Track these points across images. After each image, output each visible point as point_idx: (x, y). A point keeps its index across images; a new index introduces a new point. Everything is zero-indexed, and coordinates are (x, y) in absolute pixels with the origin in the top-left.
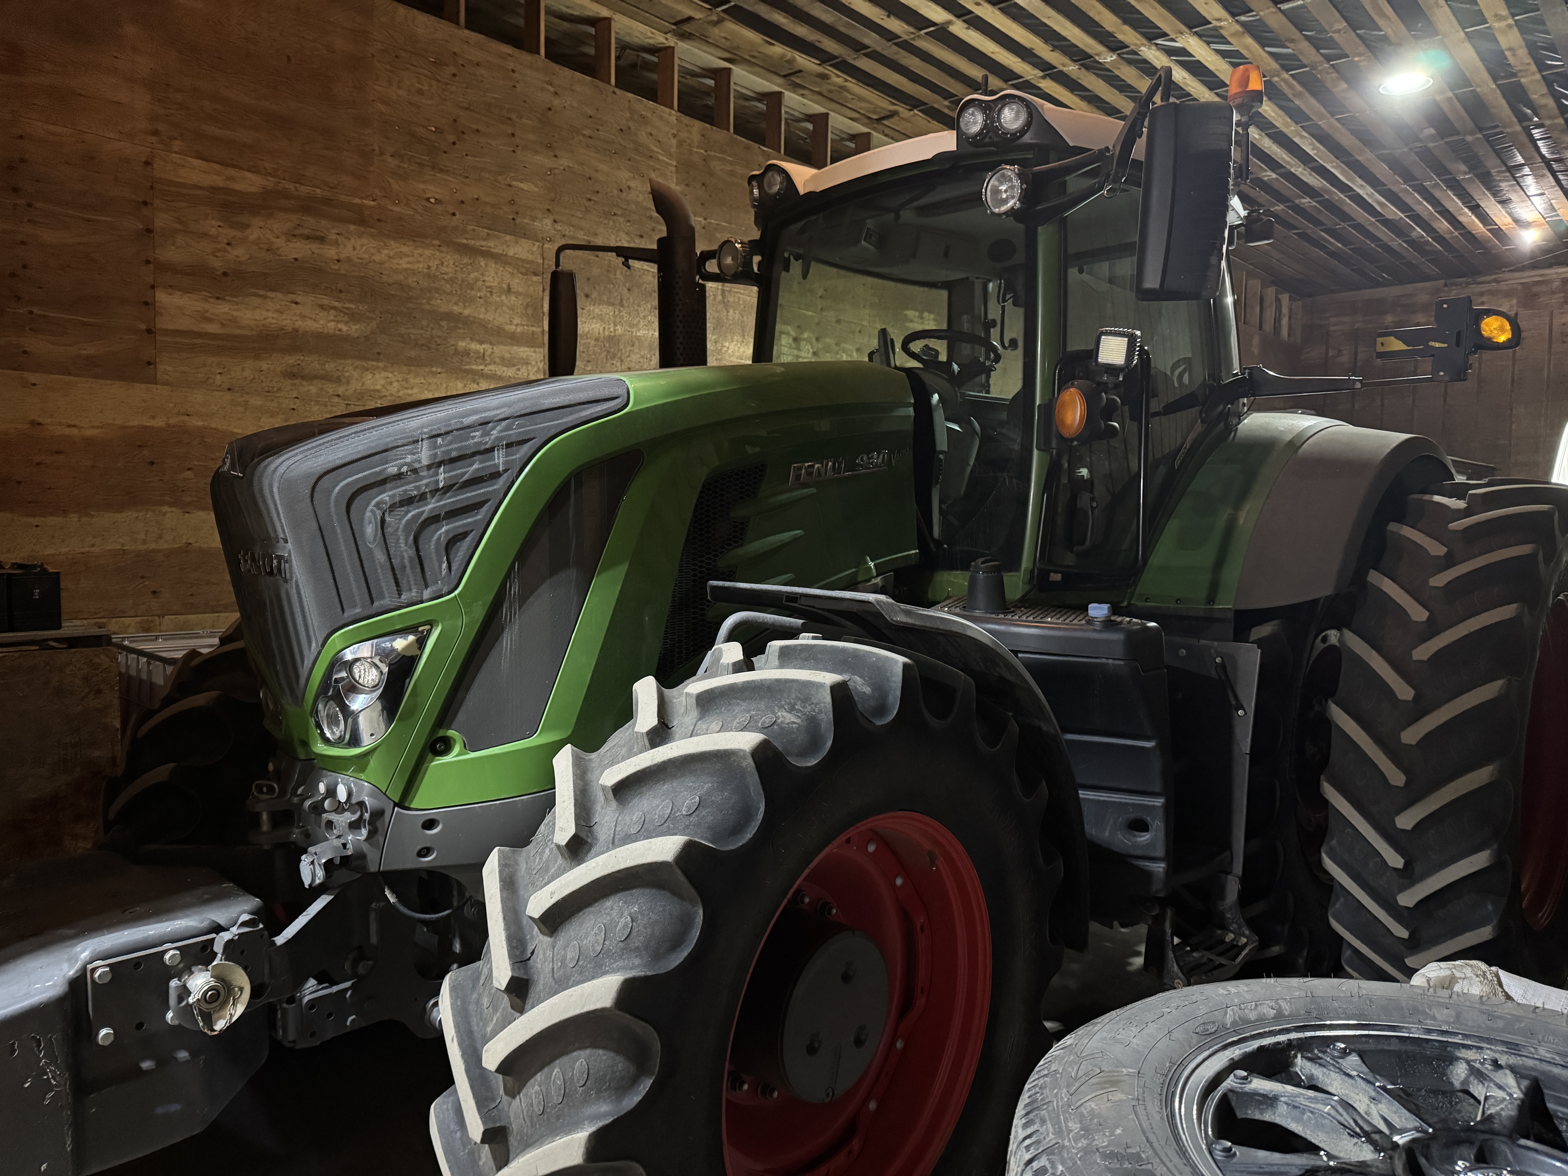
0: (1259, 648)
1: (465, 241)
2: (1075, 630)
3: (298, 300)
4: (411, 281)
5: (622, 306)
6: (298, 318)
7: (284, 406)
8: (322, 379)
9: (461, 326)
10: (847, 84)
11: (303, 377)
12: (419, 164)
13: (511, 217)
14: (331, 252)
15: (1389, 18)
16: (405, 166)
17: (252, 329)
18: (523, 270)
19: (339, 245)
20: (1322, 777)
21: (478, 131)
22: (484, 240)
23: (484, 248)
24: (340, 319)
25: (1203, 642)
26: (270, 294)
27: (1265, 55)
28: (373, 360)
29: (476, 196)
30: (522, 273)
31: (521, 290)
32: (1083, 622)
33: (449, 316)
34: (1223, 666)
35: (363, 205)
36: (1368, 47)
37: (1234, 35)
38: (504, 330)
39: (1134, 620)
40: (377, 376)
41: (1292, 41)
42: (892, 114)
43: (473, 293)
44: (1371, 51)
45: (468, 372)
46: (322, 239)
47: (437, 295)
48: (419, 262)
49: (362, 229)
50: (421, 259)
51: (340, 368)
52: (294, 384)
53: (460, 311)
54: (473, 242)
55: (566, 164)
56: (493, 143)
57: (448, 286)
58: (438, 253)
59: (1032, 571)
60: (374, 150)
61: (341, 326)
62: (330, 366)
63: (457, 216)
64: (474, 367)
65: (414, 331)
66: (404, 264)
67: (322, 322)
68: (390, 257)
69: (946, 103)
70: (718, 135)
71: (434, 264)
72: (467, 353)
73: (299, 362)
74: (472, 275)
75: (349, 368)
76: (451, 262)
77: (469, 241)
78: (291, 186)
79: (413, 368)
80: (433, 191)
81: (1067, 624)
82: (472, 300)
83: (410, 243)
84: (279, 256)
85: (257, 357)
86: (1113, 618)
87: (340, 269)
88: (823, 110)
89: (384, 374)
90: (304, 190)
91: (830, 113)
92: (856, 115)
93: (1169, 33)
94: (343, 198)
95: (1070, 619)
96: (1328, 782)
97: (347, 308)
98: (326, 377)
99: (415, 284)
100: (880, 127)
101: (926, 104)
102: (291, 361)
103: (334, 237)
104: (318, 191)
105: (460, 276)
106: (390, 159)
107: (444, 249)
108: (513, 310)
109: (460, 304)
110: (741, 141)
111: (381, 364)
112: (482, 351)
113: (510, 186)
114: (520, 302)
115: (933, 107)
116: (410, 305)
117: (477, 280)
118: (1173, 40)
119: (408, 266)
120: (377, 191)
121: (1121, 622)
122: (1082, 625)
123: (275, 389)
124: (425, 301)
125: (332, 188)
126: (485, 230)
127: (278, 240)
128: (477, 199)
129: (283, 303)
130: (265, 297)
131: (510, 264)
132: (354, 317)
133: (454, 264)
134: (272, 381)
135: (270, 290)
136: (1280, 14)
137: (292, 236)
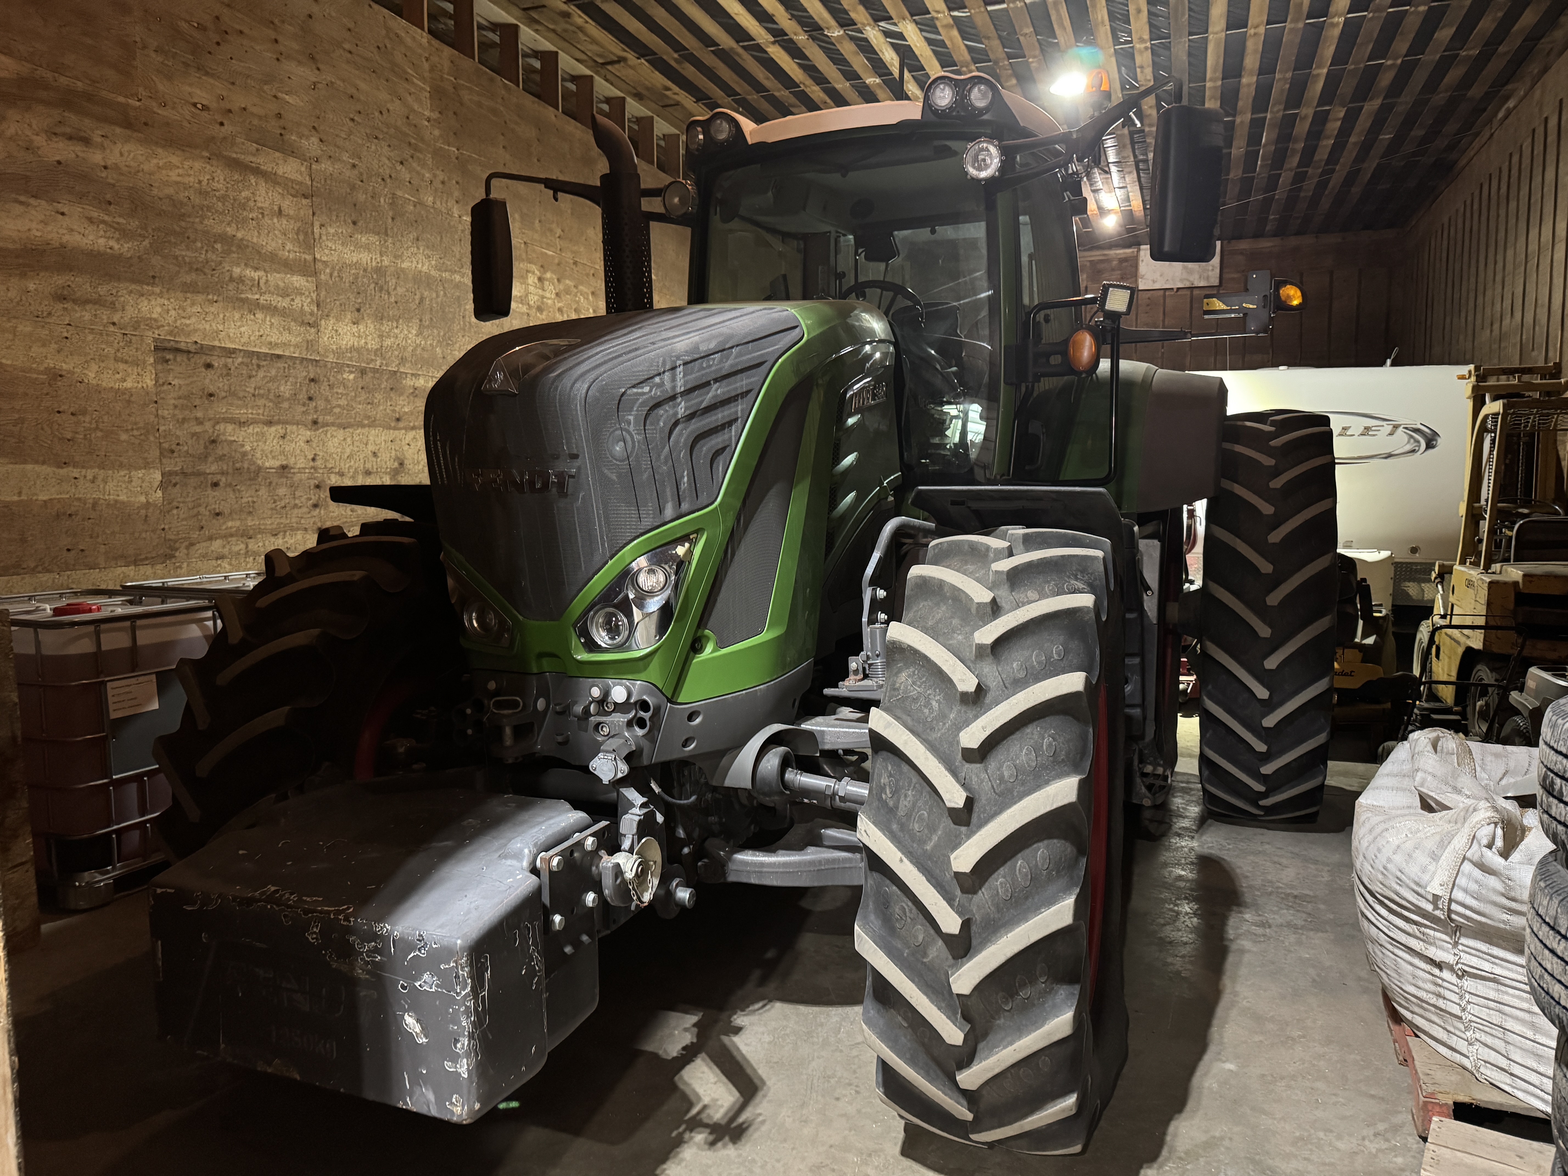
0: (1159, 541)
1: (234, 156)
3: (65, 210)
4: (182, 196)
5: (387, 235)
6: (65, 231)
7: (56, 334)
8: (95, 303)
9: (234, 249)
10: (587, 25)
11: (75, 301)
12: (184, 63)
13: (279, 132)
14: (97, 157)
15: (1065, 29)
16: (170, 64)
17: (14, 242)
18: (293, 192)
19: (105, 149)
21: (241, 32)
22: (254, 155)
23: (253, 165)
24: (108, 234)
26: (32, 201)
27: (963, 47)
28: (148, 284)
29: (243, 106)
30: (291, 195)
31: (292, 213)
33: (223, 238)
35: (128, 105)
36: (1042, 50)
37: (945, 26)
38: (276, 255)
40: (153, 302)
41: (988, 38)
42: (621, 60)
43: (245, 213)
44: (1044, 55)
45: (244, 301)
46: (86, 141)
47: (210, 214)
48: (189, 175)
49: (129, 132)
50: (192, 172)
51: (114, 292)
52: (65, 309)
53: (234, 233)
54: (243, 157)
55: (329, 79)
56: (258, 48)
57: (220, 204)
58: (208, 167)
60: (136, 42)
61: (112, 243)
62: (103, 290)
63: (226, 127)
64: (250, 296)
65: (189, 253)
66: (174, 176)
67: (91, 237)
68: (159, 167)
69: (676, 56)
70: (466, 63)
71: (205, 178)
72: (241, 280)
73: (70, 283)
74: (243, 194)
75: (124, 292)
76: (222, 178)
77: (239, 156)
78: (49, 75)
79: (189, 295)
80: (202, 96)
82: (245, 220)
83: (179, 153)
84: (40, 157)
85: (23, 275)
87: (107, 177)
88: (553, 48)
89: (160, 301)
90: (63, 81)
91: (560, 52)
92: (584, 57)
93: (894, 17)
94: (104, 93)
97: (118, 223)
98: (98, 302)
99: (186, 200)
100: (603, 72)
101: (655, 54)
102: (60, 282)
103: (99, 140)
104: (79, 84)
105: (232, 194)
106: (153, 55)
107: (214, 162)
108: (285, 235)
109: (234, 225)
110: (485, 72)
111: (157, 290)
112: (257, 278)
113: (275, 97)
114: (292, 227)
115: (661, 58)
116: (183, 224)
117: (248, 199)
118: (895, 24)
119: (179, 179)
120: (141, 89)
123: (45, 315)
124: (197, 220)
125: (94, 82)
126: (254, 145)
127: (39, 138)
128: (245, 109)
129: (48, 213)
130: (28, 205)
131: (279, 184)
132: (125, 234)
133: (225, 180)
134: (40, 304)
135: (33, 196)
136: (986, 14)
137: (52, 134)
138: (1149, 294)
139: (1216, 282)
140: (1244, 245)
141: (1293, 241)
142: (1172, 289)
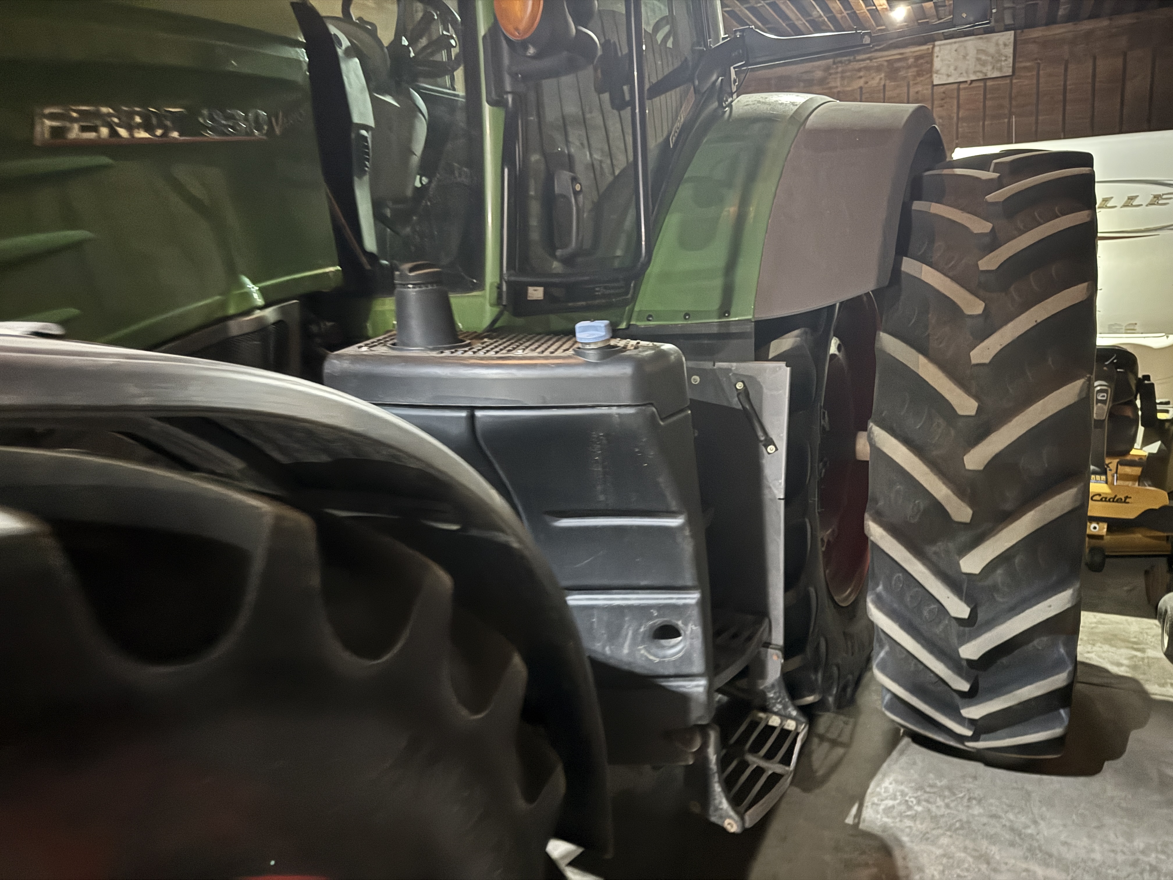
0: (787, 366)
2: (559, 365)
20: (866, 516)
25: (719, 364)
32: (571, 352)
34: (746, 391)
39: (643, 343)
59: (499, 287)
81: (546, 358)
86: (613, 342)
95: (551, 349)
96: (875, 521)
121: (625, 348)
122: (569, 357)
138: (943, 89)
139: (1009, 72)
140: (1037, 33)
141: (1087, 26)
142: (966, 82)
